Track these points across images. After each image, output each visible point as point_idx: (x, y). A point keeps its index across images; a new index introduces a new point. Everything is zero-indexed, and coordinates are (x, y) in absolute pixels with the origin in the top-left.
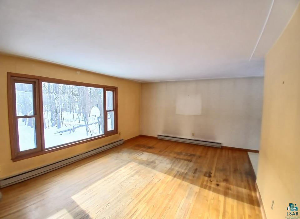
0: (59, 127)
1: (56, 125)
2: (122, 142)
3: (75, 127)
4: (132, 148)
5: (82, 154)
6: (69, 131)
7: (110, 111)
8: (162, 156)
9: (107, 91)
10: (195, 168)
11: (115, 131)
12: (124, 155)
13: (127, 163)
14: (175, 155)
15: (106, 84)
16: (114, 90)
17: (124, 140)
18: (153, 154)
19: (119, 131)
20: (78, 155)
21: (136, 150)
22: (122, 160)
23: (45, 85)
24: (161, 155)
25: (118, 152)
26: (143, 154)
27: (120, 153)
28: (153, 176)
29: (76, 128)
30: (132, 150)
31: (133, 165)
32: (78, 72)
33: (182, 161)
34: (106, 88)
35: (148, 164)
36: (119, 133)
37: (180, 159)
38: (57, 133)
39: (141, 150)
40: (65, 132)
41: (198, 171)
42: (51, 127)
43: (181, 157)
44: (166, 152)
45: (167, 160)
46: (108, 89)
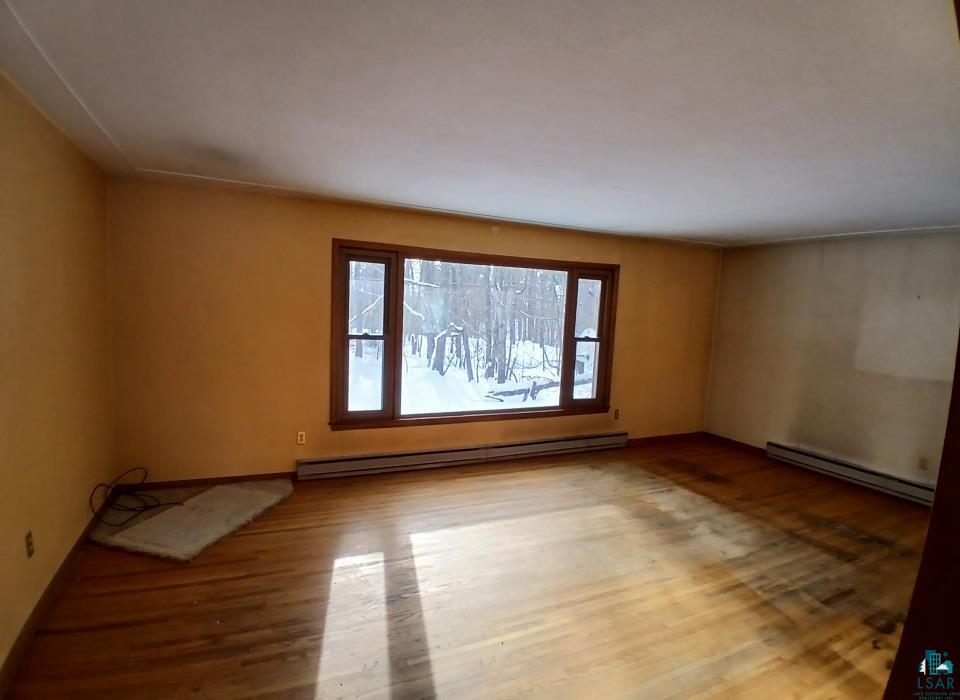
0: (502, 379)
1: (496, 375)
2: (622, 440)
3: (538, 384)
4: (644, 467)
5: (486, 448)
6: (523, 395)
7: (587, 339)
8: (738, 514)
9: (580, 280)
10: (849, 585)
11: (600, 403)
12: (606, 480)
13: (599, 504)
14: (794, 525)
15: (577, 259)
16: (608, 274)
17: (630, 437)
18: (708, 500)
19: (613, 403)
20: (477, 449)
21: (652, 475)
22: (589, 489)
23: (414, 267)
24: (735, 510)
25: (594, 468)
26: (670, 490)
27: (597, 472)
28: (654, 561)
29: (541, 387)
30: (642, 472)
31: (611, 512)
32: (495, 229)
33: (811, 550)
34: (577, 271)
35: (662, 525)
36: (612, 411)
37: (809, 542)
38: (490, 395)
39: (673, 479)
40: (512, 397)
41: (852, 597)
42: (482, 380)
43: (820, 536)
44: (765, 505)
45: (749, 530)
46: (582, 271)
